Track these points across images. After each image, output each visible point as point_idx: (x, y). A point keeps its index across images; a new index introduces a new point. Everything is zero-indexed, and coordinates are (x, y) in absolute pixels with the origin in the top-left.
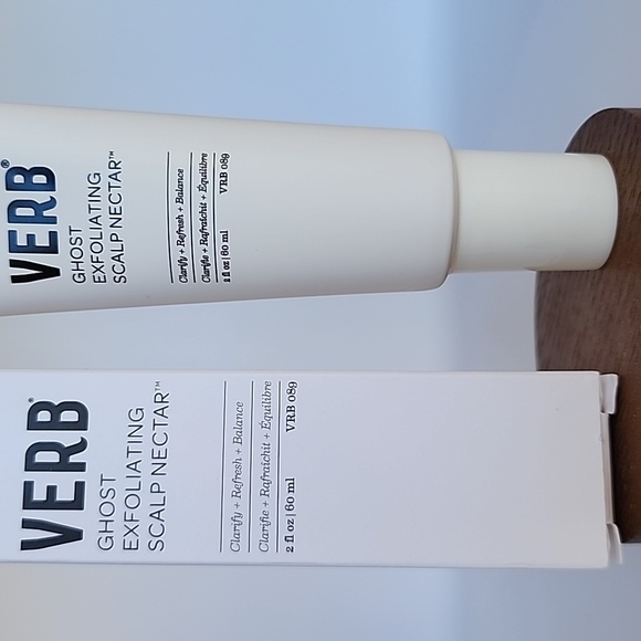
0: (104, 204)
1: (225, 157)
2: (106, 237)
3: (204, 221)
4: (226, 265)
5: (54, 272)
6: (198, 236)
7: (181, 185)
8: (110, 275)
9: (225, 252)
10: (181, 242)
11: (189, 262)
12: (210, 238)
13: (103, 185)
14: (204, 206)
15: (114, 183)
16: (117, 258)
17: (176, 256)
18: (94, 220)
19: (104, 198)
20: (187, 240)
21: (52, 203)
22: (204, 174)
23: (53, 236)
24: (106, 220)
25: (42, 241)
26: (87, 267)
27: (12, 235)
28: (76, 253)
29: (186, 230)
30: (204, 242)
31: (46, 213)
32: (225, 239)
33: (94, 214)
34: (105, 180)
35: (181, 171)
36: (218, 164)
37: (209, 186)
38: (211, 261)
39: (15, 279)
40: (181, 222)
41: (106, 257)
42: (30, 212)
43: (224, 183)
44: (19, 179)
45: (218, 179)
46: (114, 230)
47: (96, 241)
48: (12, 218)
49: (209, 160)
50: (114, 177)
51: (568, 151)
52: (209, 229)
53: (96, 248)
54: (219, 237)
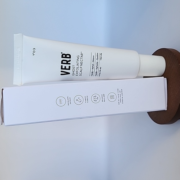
0: (79, 61)
1: (101, 54)
2: (79, 67)
3: (97, 65)
4: (100, 73)
5: (69, 73)
7: (93, 58)
8: (79, 74)
10: (93, 69)
12: (98, 68)
13: (80, 58)
16: (81, 71)
17: (91, 71)
18: (78, 64)
19: (80, 60)
20: (94, 68)
22: (98, 57)
23: (70, 67)
24: (80, 64)
25: (67, 67)
27: (62, 66)
30: (97, 69)
31: (68, 62)
32: (100, 69)
33: (78, 63)
34: (80, 57)
36: (100, 55)
38: (97, 72)
39: (61, 74)
42: (66, 62)
43: (101, 58)
44: (64, 56)
46: (81, 66)
49: (98, 54)
50: (82, 56)
51: (153, 55)
52: (98, 67)
53: (77, 69)
54: (100, 68)
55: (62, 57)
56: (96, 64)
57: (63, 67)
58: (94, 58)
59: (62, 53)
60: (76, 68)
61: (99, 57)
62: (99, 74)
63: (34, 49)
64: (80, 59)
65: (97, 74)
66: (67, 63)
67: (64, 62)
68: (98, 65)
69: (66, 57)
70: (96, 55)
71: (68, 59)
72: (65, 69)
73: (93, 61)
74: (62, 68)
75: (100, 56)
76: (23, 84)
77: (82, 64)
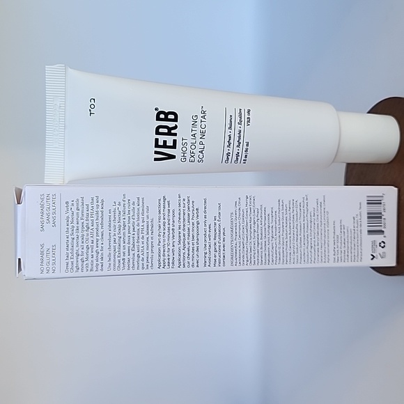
1: (249, 111)
4: (246, 156)
5: (173, 157)
6: (236, 144)
7: (231, 121)
8: (197, 159)
9: (246, 151)
10: (229, 146)
11: (231, 155)
13: (199, 120)
14: (240, 131)
15: (203, 120)
16: (201, 152)
17: (226, 152)
18: (194, 135)
20: (232, 145)
21: (176, 127)
22: (241, 118)
24: (198, 136)
25: (170, 143)
26: (188, 155)
27: (157, 140)
28: (184, 149)
29: (232, 141)
31: (173, 131)
32: (247, 145)
33: (194, 132)
34: (199, 118)
35: (231, 116)
37: (243, 123)
38: (240, 155)
39: (156, 159)
40: (230, 137)
41: (197, 151)
42: (166, 131)
43: (249, 121)
44: (162, 116)
45: (246, 120)
46: (201, 140)
47: (193, 144)
48: (157, 133)
50: (203, 117)
51: (369, 112)
52: (241, 141)
53: (193, 147)
54: (245, 144)
55: (158, 119)
56: (237, 135)
57: (161, 143)
58: (233, 120)
59: (156, 109)
60: (189, 145)
61: (244, 118)
62: (243, 158)
63: (92, 100)
64: (198, 124)
65: (239, 158)
66: (169, 134)
67: (161, 130)
68: (242, 137)
69: (166, 119)
70: (237, 115)
71: (171, 124)
72: (165, 146)
73: (230, 128)
74: (157, 145)
75: (247, 116)
76: (66, 182)
77: (203, 134)
